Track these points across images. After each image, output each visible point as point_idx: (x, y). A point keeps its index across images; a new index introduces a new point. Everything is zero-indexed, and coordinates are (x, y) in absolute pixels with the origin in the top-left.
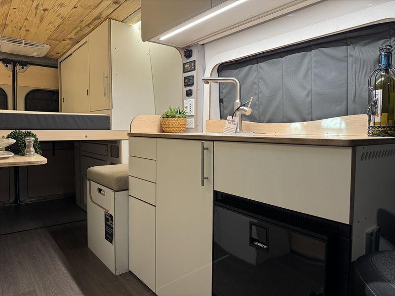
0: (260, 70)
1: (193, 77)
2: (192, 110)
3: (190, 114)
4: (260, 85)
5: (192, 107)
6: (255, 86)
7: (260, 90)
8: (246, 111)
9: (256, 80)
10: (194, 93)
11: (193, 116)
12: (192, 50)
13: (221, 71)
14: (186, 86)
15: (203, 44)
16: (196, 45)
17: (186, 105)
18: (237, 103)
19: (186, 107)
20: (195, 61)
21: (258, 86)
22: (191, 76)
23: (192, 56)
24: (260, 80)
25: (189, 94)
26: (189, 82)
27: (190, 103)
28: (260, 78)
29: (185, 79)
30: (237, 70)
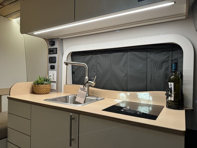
0: (97, 58)
1: (55, 58)
2: (54, 78)
3: (53, 81)
4: (97, 66)
5: (54, 76)
6: (95, 67)
7: (97, 69)
8: (92, 84)
9: (95, 64)
10: (56, 67)
11: (55, 82)
12: (55, 42)
13: (73, 56)
14: (50, 62)
15: (62, 39)
16: (58, 39)
17: (50, 75)
18: (87, 78)
19: (50, 76)
20: (57, 48)
21: (96, 67)
22: (54, 57)
23: (55, 45)
24: (98, 64)
25: (53, 68)
26: (52, 60)
27: (53, 73)
28: (98, 63)
29: (49, 58)
30: (83, 57)
